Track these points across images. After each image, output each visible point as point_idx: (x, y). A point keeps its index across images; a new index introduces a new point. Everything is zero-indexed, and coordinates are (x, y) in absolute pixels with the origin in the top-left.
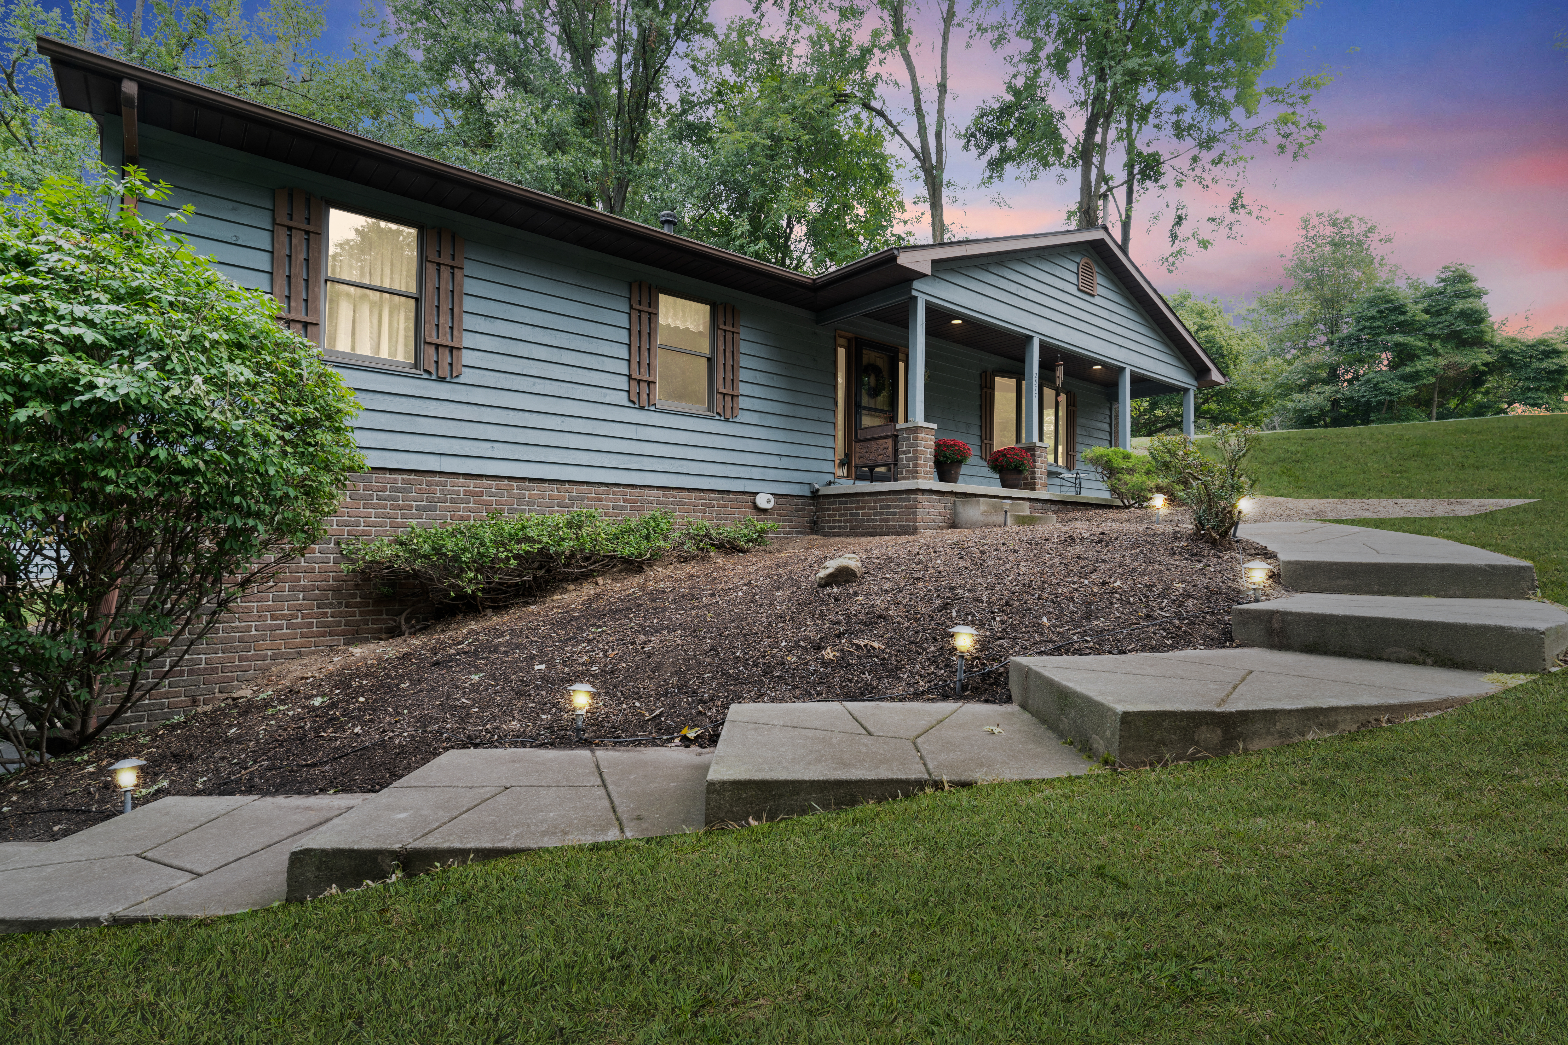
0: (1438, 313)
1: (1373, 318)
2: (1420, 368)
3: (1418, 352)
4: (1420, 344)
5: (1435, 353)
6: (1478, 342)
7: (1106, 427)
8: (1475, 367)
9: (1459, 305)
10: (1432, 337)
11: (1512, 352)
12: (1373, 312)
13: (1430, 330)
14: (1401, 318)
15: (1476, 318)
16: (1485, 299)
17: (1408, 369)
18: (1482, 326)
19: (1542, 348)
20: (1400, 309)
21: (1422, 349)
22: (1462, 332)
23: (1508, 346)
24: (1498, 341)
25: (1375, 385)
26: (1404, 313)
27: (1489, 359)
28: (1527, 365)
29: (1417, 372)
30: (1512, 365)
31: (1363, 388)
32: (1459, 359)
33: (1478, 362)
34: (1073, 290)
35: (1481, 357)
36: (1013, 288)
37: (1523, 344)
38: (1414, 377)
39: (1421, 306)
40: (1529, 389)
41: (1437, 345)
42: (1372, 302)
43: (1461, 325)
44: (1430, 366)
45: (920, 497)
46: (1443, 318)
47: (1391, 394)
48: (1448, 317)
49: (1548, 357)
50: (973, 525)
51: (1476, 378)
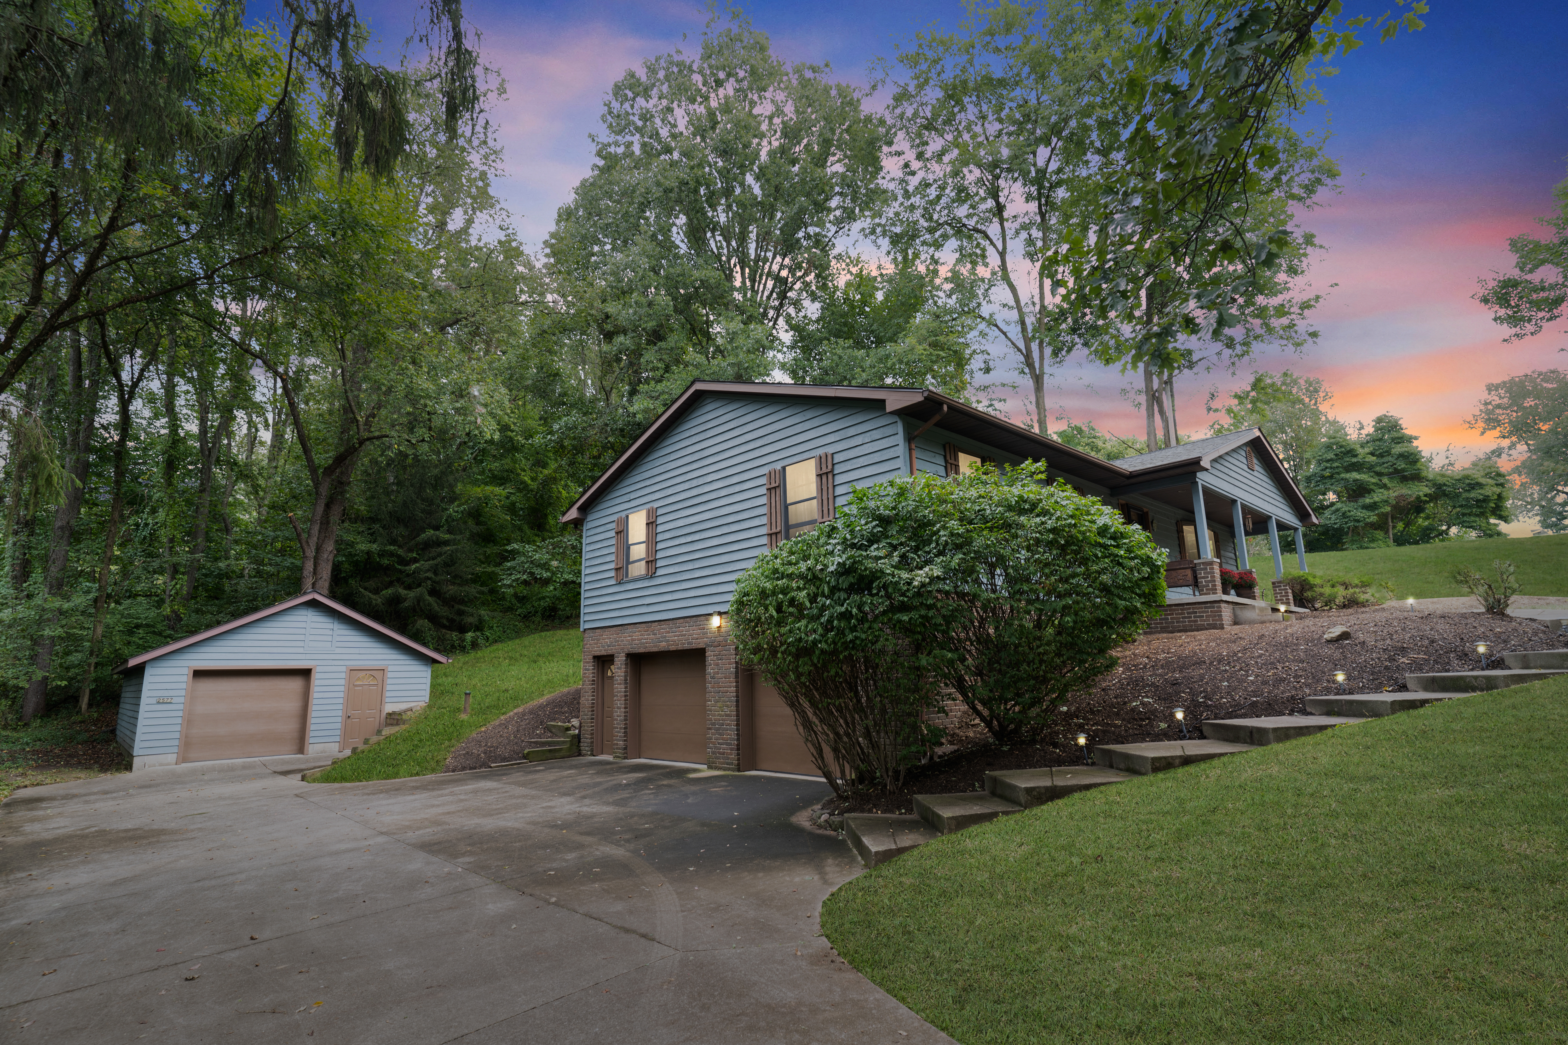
0: (1381, 456)
1: (1331, 460)
2: (1377, 499)
3: (1372, 487)
4: (1373, 480)
5: (1385, 486)
6: (1417, 477)
7: (1233, 556)
8: (1418, 498)
9: (1397, 449)
10: (1379, 474)
11: (1445, 485)
12: (1331, 456)
13: (1378, 469)
14: (1354, 460)
15: (1412, 458)
16: (1415, 443)
17: (1368, 501)
18: (1418, 465)
19: (1467, 481)
20: (1351, 452)
21: (1373, 484)
22: (1403, 470)
23: (1441, 480)
24: (1431, 477)
25: (1344, 514)
26: (1356, 456)
27: (1427, 490)
28: (1458, 495)
29: (1375, 503)
30: (1445, 494)
31: (1333, 517)
32: (1405, 491)
33: (1421, 494)
34: (1246, 468)
35: (1422, 490)
36: (1226, 470)
37: (1452, 478)
38: (1372, 507)
39: (1367, 450)
40: (1464, 515)
41: (1385, 480)
42: (1329, 447)
43: (1401, 465)
44: (1385, 498)
45: (1223, 605)
46: (1385, 459)
47: (1358, 521)
48: (1390, 458)
49: (1473, 488)
50: (1251, 622)
51: (1418, 507)
